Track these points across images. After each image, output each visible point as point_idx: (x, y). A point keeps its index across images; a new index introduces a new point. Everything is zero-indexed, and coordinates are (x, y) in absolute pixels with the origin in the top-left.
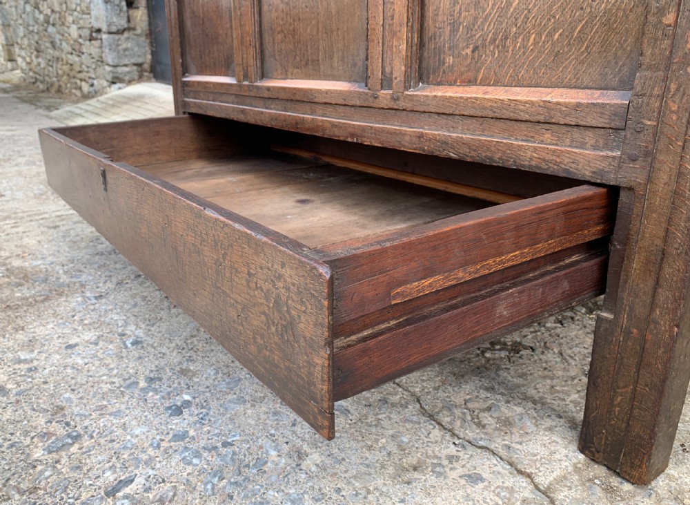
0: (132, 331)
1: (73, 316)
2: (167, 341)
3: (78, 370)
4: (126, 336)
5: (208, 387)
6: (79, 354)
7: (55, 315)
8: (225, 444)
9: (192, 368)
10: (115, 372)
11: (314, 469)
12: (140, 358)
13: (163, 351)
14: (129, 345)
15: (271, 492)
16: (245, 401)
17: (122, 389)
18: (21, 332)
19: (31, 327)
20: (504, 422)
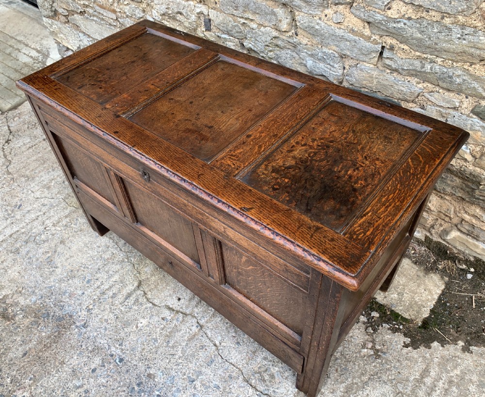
0: (114, 351)
1: (82, 346)
2: (133, 356)
3: (106, 386)
4: (114, 356)
5: (163, 384)
6: (101, 376)
7: (72, 347)
9: (151, 372)
10: (122, 384)
12: (127, 371)
13: (135, 363)
14: (119, 363)
16: (180, 390)
17: (130, 394)
18: (65, 366)
19: (67, 360)
20: (272, 376)
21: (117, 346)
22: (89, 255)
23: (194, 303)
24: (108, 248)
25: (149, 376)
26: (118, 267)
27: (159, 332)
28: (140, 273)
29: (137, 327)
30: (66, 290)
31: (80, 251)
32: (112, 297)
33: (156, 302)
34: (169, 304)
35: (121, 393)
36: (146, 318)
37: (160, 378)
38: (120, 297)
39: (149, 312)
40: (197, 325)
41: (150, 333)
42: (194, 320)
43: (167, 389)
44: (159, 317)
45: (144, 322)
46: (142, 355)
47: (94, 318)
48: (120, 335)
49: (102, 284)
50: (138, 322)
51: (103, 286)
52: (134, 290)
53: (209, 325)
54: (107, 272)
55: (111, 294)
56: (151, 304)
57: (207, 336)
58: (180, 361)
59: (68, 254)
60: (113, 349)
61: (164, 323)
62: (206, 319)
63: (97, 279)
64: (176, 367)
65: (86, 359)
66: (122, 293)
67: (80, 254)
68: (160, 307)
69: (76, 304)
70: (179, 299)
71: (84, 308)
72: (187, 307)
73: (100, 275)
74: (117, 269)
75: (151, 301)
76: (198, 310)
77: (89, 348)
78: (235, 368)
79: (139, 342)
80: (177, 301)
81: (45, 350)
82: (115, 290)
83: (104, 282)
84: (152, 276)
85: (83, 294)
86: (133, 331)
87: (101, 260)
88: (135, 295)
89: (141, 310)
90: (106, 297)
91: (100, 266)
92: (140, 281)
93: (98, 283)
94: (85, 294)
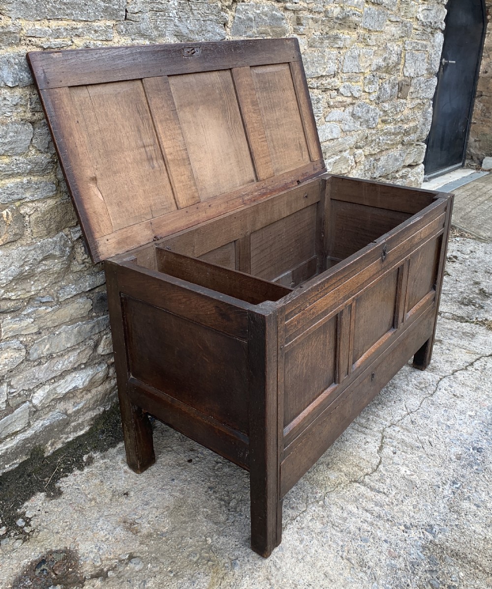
0: (448, 490)
4: (453, 490)
5: (462, 447)
6: (480, 498)
8: (482, 431)
9: (455, 457)
10: (478, 479)
11: (474, 412)
14: (458, 484)
15: (488, 418)
18: (488, 537)
19: (480, 537)
20: (420, 383)
21: (441, 489)
22: (320, 551)
23: (368, 431)
25: (459, 458)
26: (334, 508)
27: (411, 456)
28: (340, 484)
29: (411, 475)
30: (388, 565)
31: (313, 565)
32: (381, 506)
33: (375, 461)
34: (376, 450)
35: (487, 479)
36: (398, 468)
37: (458, 450)
38: (378, 498)
39: (390, 466)
40: (392, 427)
41: (415, 462)
42: (388, 430)
43: (464, 444)
44: (393, 457)
45: (403, 469)
47: (417, 520)
48: (427, 489)
49: (364, 521)
50: (405, 474)
51: (369, 520)
52: (365, 486)
53: (389, 419)
54: (345, 519)
55: (377, 509)
56: (380, 466)
57: (401, 420)
58: (434, 436)
59: (322, 582)
60: (446, 493)
61: (398, 452)
62: (383, 421)
63: (360, 529)
64: (441, 439)
65: (470, 516)
66: (373, 497)
67: (320, 564)
68: (381, 458)
69: (405, 545)
71: (406, 535)
72: (374, 436)
73: (352, 526)
74: (338, 509)
75: (375, 467)
76: (374, 428)
77: (456, 517)
78: (424, 401)
79: (428, 470)
81: (481, 566)
82: (370, 506)
83: (362, 520)
84: (341, 471)
85: (386, 541)
86: (418, 478)
87: (326, 532)
88: (372, 484)
89: (390, 475)
90: (384, 512)
91: (336, 530)
92: (351, 482)
93: (365, 526)
94: (387, 539)
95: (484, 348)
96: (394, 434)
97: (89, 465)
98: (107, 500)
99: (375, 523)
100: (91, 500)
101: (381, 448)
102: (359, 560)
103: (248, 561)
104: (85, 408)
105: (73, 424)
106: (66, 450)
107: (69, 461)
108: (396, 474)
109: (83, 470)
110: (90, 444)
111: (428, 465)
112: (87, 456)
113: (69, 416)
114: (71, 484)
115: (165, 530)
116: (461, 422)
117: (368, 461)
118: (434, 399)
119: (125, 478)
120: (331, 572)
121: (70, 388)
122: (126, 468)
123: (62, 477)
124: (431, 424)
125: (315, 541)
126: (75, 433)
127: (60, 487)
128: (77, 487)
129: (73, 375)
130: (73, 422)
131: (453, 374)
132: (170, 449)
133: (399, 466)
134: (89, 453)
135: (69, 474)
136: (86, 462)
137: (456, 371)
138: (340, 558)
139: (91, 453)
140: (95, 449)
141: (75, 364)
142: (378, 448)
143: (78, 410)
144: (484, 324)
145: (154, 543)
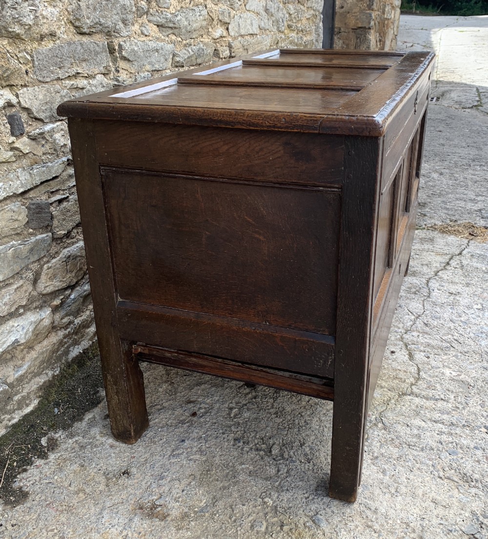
11: (479, 305)
20: (410, 288)
22: (412, 477)
24: (377, 458)
26: (399, 428)
27: (446, 357)
28: (389, 400)
29: (459, 375)
31: (414, 495)
32: (448, 414)
33: (414, 370)
34: (407, 358)
36: (441, 372)
38: (439, 405)
39: (431, 371)
40: (408, 333)
41: (454, 362)
42: (406, 336)
44: (429, 361)
45: (447, 372)
46: (482, 360)
48: (483, 385)
49: (441, 433)
50: (452, 376)
51: (444, 430)
52: (417, 397)
54: (418, 436)
55: (445, 417)
56: (421, 373)
57: (414, 324)
58: (456, 334)
59: (435, 512)
61: (432, 356)
62: (396, 329)
63: (441, 443)
64: (465, 335)
66: (434, 406)
67: (420, 492)
68: (417, 365)
70: (393, 352)
72: (396, 345)
73: (430, 442)
74: (404, 428)
75: (417, 376)
78: (425, 304)
79: (472, 367)
80: (396, 353)
82: (437, 416)
83: (437, 432)
84: (382, 387)
85: (476, 448)
86: (467, 377)
87: (406, 455)
88: (424, 393)
89: (437, 380)
90: (455, 418)
91: (416, 450)
92: (399, 396)
93: (444, 438)
94: (476, 445)
95: (450, 249)
96: (415, 339)
97: (53, 449)
98: (102, 487)
99: (453, 432)
100: (77, 493)
101: (411, 356)
102: (460, 475)
103: (333, 512)
104: (30, 374)
105: (16, 398)
106: (12, 435)
107: (22, 449)
108: (442, 377)
109: (47, 458)
110: (45, 423)
111: (468, 362)
112: (46, 438)
113: (11, 385)
114: (37, 478)
115: (202, 504)
116: (473, 316)
117: (405, 371)
118: (434, 300)
119: (114, 453)
120: (439, 498)
121: (8, 343)
122: (111, 441)
123: (19, 473)
124: (446, 323)
125: (399, 468)
126: (20, 411)
127: (21, 487)
128: (47, 481)
129: (11, 323)
130: (16, 395)
131: (436, 275)
132: (159, 407)
133: (440, 369)
134: (47, 434)
135: (29, 467)
136: (48, 447)
137: (438, 272)
138: (439, 479)
139: (51, 434)
140: (54, 427)
141: (11, 306)
142: (407, 356)
143: (21, 376)
144: (436, 229)
145: (196, 524)
